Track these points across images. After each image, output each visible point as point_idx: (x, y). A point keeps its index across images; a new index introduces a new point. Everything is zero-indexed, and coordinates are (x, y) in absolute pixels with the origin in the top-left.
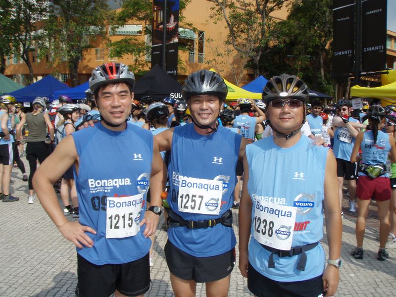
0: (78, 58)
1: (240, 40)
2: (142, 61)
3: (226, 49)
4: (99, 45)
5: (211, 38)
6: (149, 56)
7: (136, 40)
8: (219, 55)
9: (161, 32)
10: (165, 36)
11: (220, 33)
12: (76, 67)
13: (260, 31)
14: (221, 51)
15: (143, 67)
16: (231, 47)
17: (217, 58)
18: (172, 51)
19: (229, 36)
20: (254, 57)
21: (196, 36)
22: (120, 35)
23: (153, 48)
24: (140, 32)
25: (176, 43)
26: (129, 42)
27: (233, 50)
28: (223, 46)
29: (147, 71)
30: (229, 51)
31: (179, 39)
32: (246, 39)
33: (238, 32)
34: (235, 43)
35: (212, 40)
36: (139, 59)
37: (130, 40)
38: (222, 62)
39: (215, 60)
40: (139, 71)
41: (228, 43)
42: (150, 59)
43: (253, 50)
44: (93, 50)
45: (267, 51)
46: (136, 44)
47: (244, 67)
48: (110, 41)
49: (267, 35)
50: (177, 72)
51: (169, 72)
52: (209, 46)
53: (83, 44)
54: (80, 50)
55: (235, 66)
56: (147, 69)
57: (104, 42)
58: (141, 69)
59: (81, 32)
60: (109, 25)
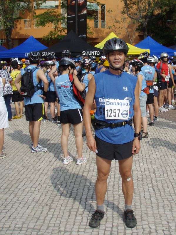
0: (11, 27)
1: (132, 10)
2: (60, 28)
3: (122, 17)
4: (26, 17)
5: (111, 10)
6: (65, 24)
7: (55, 12)
8: (117, 22)
9: (74, 6)
10: (77, 9)
11: (118, 6)
12: (10, 34)
13: (147, 3)
14: (119, 19)
15: (61, 32)
16: (126, 16)
17: (115, 24)
18: (82, 20)
19: (124, 7)
20: (143, 22)
21: (99, 8)
22: (43, 9)
23: (68, 18)
24: (57, 6)
25: (85, 14)
26: (50, 15)
27: (127, 18)
28: (120, 15)
30: (124, 19)
31: (87, 11)
32: (137, 9)
33: (131, 4)
34: (129, 13)
35: (112, 11)
36: (57, 26)
37: (50, 12)
38: (120, 27)
39: (114, 25)
40: (58, 35)
41: (123, 13)
42: (66, 27)
43: (142, 17)
44: (23, 21)
45: (153, 18)
46: (55, 16)
47: (136, 30)
48: (35, 13)
49: (152, 5)
50: (86, 35)
51: (81, 36)
52: (109, 15)
53: (14, 17)
54: (13, 21)
55: (130, 30)
56: (64, 34)
57: (31, 14)
58: (60, 34)
59: (13, 8)
60: (34, 1)
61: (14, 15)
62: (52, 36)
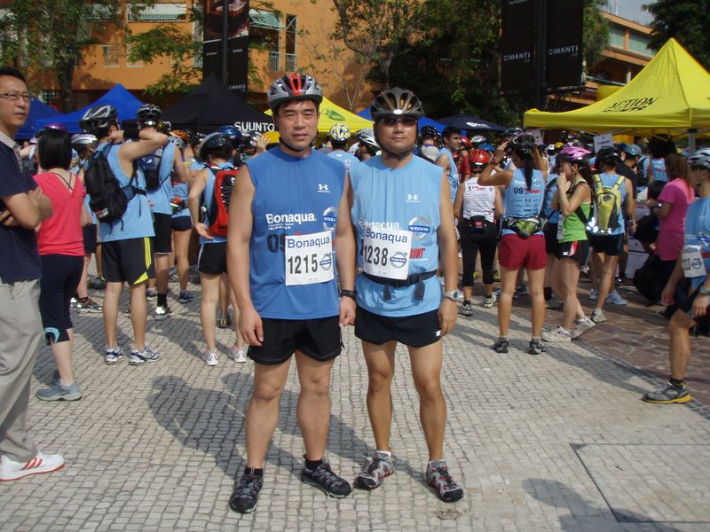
0: (72, 62)
1: (356, 33)
2: (187, 68)
3: (332, 47)
4: (108, 39)
5: (305, 29)
6: (199, 59)
7: (176, 31)
8: (319, 58)
9: (220, 18)
10: (226, 25)
11: (322, 21)
12: (69, 77)
13: (391, 17)
14: (324, 51)
15: (187, 78)
16: (341, 44)
17: (315, 63)
18: (238, 51)
19: (338, 24)
20: (380, 61)
21: (281, 25)
22: (147, 21)
23: (205, 45)
24: (182, 17)
25: (245, 37)
26: (164, 35)
27: (344, 49)
28: (326, 42)
29: (195, 85)
30: (337, 51)
31: (251, 30)
32: (368, 30)
33: (354, 17)
34: (349, 37)
35: (308, 33)
36: (182, 64)
37: (165, 30)
38: (326, 70)
39: (311, 66)
40: (182, 85)
41: (336, 36)
42: (200, 64)
43: (379, 50)
44: (99, 48)
45: (404, 52)
46: (175, 38)
47: (366, 79)
48: (130, 32)
49: (403, 22)
50: (247, 86)
51: (234, 87)
53: (80, 38)
54: (76, 49)
55: (350, 77)
56: (195, 81)
57: (117, 33)
58: (185, 81)
59: (77, 16)
60: (127, 2)
61: (78, 34)
62: (167, 85)
